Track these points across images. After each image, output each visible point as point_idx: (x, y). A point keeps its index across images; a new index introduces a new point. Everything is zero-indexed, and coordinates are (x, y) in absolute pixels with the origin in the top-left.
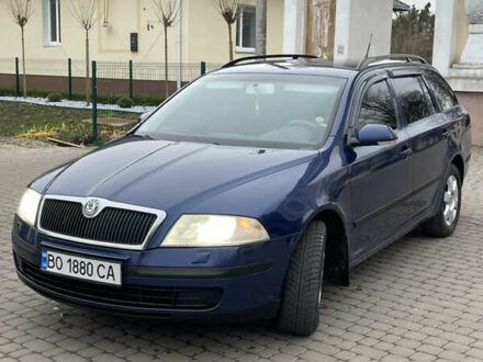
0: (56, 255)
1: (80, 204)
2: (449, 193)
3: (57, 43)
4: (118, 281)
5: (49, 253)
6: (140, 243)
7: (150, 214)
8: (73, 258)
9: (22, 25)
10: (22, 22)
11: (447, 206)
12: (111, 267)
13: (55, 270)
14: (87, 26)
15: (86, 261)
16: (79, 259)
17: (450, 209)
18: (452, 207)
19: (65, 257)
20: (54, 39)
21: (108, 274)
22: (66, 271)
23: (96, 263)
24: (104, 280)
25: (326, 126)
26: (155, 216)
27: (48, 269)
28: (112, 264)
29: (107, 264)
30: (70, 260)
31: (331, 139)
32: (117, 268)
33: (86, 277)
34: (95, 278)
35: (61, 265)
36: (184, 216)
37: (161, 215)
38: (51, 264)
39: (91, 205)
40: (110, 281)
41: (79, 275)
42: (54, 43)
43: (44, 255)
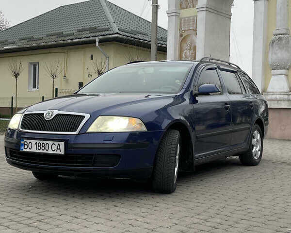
0: (28, 141)
1: (43, 114)
2: (255, 140)
3: (36, 89)
4: (62, 152)
5: (25, 140)
6: (75, 131)
7: (81, 116)
8: (38, 142)
9: (16, 77)
10: (16, 75)
11: (255, 148)
12: (59, 144)
13: (28, 150)
14: (54, 77)
15: (45, 142)
16: (41, 142)
17: (256, 149)
18: (257, 149)
19: (33, 142)
20: (34, 87)
21: (56, 148)
22: (34, 150)
23: (50, 143)
24: (55, 152)
25: (181, 84)
26: (84, 117)
27: (24, 150)
28: (59, 143)
29: (56, 143)
30: (36, 143)
31: (183, 90)
32: (62, 144)
33: (45, 151)
34: (50, 151)
35: (31, 147)
36: (100, 117)
37: (87, 116)
38: (26, 147)
39: (49, 113)
40: (58, 152)
41: (41, 151)
42: (34, 89)
43: (22, 142)
